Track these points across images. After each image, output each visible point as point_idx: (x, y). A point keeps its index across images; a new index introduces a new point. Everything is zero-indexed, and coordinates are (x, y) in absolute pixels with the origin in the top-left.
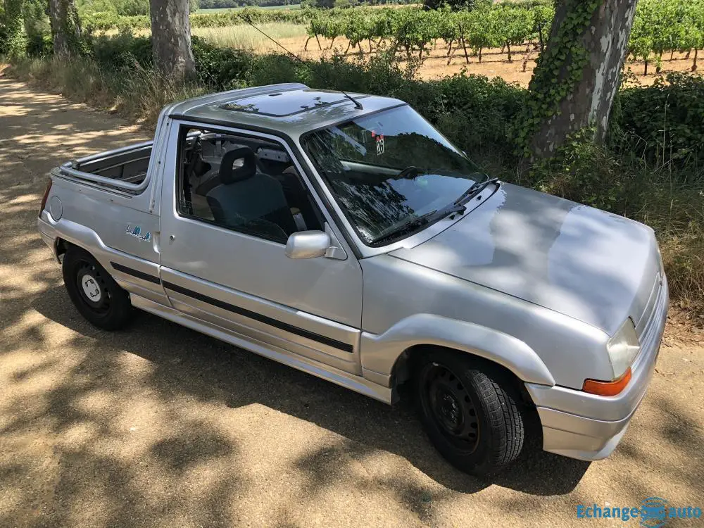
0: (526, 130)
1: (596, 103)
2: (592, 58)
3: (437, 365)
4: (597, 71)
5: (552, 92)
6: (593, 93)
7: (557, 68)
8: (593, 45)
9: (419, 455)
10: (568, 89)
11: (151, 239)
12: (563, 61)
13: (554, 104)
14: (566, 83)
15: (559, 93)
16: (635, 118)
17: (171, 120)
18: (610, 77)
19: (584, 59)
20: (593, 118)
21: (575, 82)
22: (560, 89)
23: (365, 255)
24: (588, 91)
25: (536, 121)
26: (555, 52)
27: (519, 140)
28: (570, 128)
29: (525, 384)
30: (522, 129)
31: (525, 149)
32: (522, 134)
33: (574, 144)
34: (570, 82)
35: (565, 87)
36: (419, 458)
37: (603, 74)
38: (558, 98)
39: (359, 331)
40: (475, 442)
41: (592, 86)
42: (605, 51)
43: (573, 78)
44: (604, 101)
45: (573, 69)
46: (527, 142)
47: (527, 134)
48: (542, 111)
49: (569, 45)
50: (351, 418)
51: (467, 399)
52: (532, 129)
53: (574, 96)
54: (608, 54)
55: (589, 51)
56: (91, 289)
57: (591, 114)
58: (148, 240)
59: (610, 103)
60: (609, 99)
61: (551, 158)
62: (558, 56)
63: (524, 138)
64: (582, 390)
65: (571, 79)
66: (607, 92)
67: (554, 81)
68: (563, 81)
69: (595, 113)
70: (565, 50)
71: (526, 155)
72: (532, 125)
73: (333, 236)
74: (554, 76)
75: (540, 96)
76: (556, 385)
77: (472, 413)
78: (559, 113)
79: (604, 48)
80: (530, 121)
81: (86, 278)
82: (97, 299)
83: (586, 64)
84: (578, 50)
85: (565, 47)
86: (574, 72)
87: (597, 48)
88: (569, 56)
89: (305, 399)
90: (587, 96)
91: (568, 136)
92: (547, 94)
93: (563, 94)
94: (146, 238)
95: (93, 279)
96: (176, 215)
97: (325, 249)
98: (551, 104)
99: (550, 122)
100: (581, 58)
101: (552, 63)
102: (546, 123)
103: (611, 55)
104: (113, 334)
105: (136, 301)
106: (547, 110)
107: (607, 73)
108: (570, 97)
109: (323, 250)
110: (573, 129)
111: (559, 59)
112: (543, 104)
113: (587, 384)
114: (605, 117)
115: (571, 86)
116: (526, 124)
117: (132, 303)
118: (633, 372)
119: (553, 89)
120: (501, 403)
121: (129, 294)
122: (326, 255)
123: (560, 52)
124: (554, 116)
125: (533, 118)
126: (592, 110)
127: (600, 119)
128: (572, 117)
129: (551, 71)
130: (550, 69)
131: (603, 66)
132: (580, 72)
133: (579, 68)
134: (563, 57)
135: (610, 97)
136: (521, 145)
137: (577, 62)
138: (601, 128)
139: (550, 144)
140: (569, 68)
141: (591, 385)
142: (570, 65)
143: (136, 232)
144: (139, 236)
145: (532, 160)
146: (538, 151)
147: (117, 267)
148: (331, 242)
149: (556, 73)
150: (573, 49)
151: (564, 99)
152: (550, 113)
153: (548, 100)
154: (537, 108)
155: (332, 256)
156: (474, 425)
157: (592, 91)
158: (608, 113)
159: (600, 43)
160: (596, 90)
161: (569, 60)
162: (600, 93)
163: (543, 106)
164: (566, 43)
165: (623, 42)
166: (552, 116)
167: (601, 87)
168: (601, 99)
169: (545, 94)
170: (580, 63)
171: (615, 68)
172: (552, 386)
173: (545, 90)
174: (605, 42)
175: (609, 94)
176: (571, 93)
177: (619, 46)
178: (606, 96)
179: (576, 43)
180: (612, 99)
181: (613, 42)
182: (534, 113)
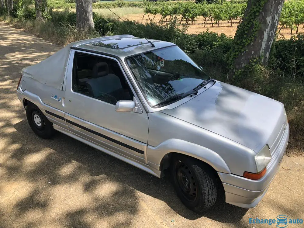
0: (232, 57)
1: (263, 46)
2: (262, 26)
3: (180, 162)
4: (264, 32)
5: (244, 41)
6: (263, 42)
7: (246, 30)
8: (263, 21)
9: (171, 200)
10: (251, 40)
11: (62, 101)
12: (249, 27)
13: (245, 46)
14: (250, 37)
15: (247, 41)
16: (282, 54)
17: (71, 49)
18: (270, 35)
19: (259, 26)
20: (262, 53)
22: (247, 40)
23: (150, 111)
24: (260, 41)
25: (237, 53)
26: (246, 23)
27: (229, 62)
28: (252, 57)
29: (218, 172)
30: (231, 57)
31: (232, 66)
32: (230, 59)
33: (253, 64)
34: (252, 37)
35: (250, 39)
36: (172, 202)
37: (267, 34)
38: (247, 44)
39: (147, 145)
40: (195, 197)
41: (262, 39)
43: (254, 35)
44: (267, 45)
45: (254, 31)
46: (232, 62)
47: (233, 59)
48: (239, 49)
49: (252, 20)
50: (143, 182)
51: (192, 178)
52: (235, 57)
53: (254, 43)
54: (270, 25)
55: (261, 23)
56: (38, 121)
57: (261, 51)
58: (60, 101)
59: (271, 47)
60: (270, 45)
61: (243, 70)
63: (231, 61)
64: (243, 177)
65: (253, 35)
67: (245, 36)
68: (249, 36)
69: (263, 51)
70: (250, 23)
71: (232, 68)
72: (235, 55)
73: (137, 102)
74: (245, 34)
75: (239, 42)
76: (231, 174)
77: (194, 184)
78: (247, 50)
79: (268, 22)
80: (234, 53)
81: (36, 116)
82: (40, 125)
83: (260, 29)
84: (256, 22)
85: (251, 21)
86: (254, 32)
87: (265, 22)
88: (252, 25)
89: (124, 173)
90: (260, 43)
91: (250, 60)
92: (242, 42)
93: (249, 42)
94: (60, 100)
95: (38, 116)
96: (72, 90)
97: (133, 108)
98: (243, 46)
99: (243, 54)
100: (257, 26)
101: (245, 28)
102: (241, 54)
104: (46, 140)
105: (56, 127)
106: (242, 49)
107: (269, 33)
108: (252, 44)
109: (132, 108)
110: (253, 58)
111: (248, 26)
112: (240, 46)
113: (245, 174)
114: (268, 53)
115: (253, 38)
116: (232, 55)
117: (54, 128)
118: (267, 169)
119: (245, 39)
120: (207, 181)
121: (53, 124)
122: (133, 111)
123: (248, 24)
124: (245, 52)
125: (235, 52)
126: (262, 49)
127: (265, 53)
128: (253, 52)
129: (244, 31)
130: (243, 31)
131: (268, 30)
132: (256, 32)
134: (249, 26)
135: (270, 44)
136: (230, 64)
137: (255, 28)
138: (265, 58)
139: (242, 64)
140: (252, 31)
141: (247, 175)
142: (252, 29)
143: (55, 97)
144: (56, 99)
145: (234, 71)
146: (237, 67)
147: (47, 112)
148: (136, 105)
149: (246, 32)
150: (254, 22)
151: (249, 44)
152: (243, 50)
153: (242, 44)
154: (237, 48)
155: (136, 111)
156: (195, 190)
157: (262, 41)
158: (269, 51)
159: (266, 20)
160: (264, 40)
161: (252, 27)
162: (266, 42)
163: (240, 47)
164: (251, 19)
165: (277, 19)
166: (244, 51)
167: (266, 39)
168: (266, 44)
169: (241, 42)
170: (257, 28)
171: (273, 31)
172: (230, 174)
173: (241, 40)
174: (269, 19)
175: (270, 42)
176: (253, 41)
177: (275, 21)
178: (269, 43)
179: (255, 20)
180: (271, 45)
181: (272, 19)
182: (236, 50)
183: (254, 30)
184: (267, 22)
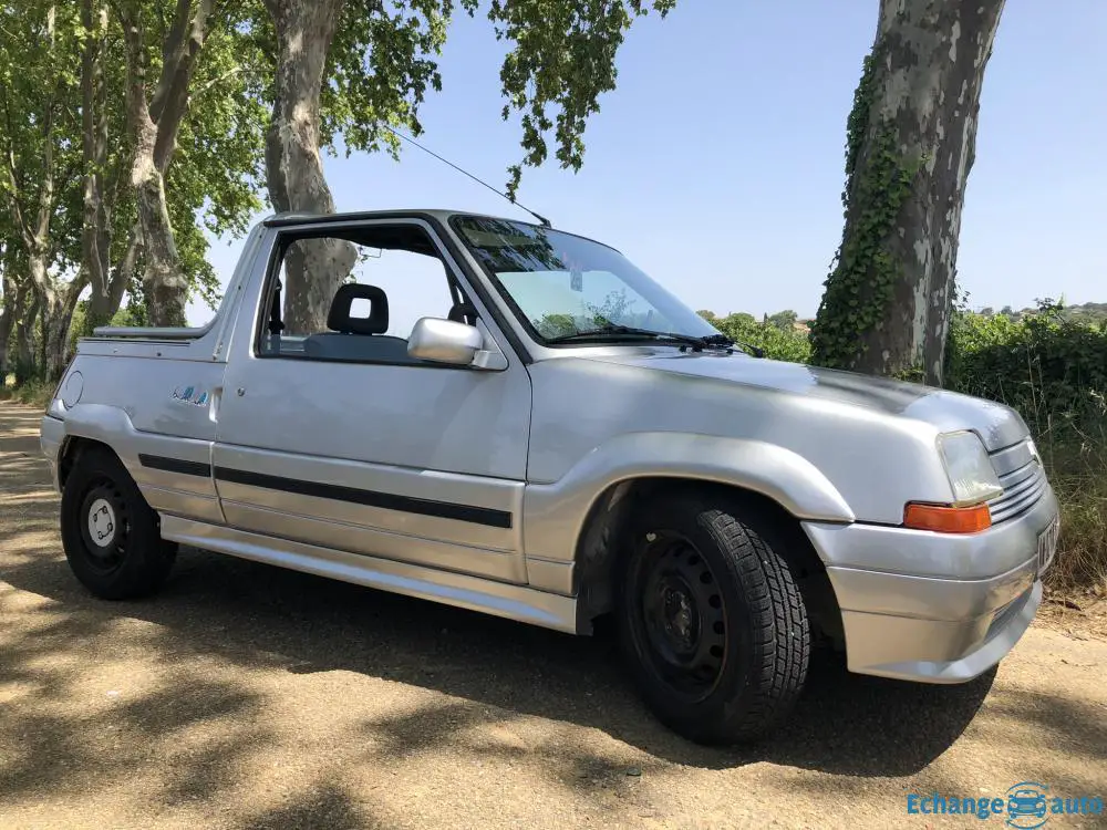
1: (919, 337)
2: (903, 268)
4: (915, 289)
5: (852, 318)
6: (914, 321)
7: (855, 285)
8: (904, 253)
10: (875, 314)
11: (208, 402)
12: (862, 274)
13: (857, 337)
14: (870, 305)
15: (861, 319)
17: (266, 231)
18: (936, 303)
19: (893, 271)
20: (919, 357)
21: (884, 302)
22: (862, 313)
23: (536, 357)
24: (905, 318)
26: (850, 263)
28: (884, 371)
29: (802, 523)
34: (876, 303)
35: (871, 309)
37: (924, 295)
38: (861, 327)
39: (523, 484)
41: (910, 311)
42: (923, 262)
43: (881, 297)
44: (932, 337)
45: (879, 285)
49: (869, 253)
51: (706, 578)
53: (886, 324)
54: (928, 268)
55: (900, 260)
56: (102, 523)
57: (914, 351)
58: (203, 405)
59: (944, 343)
60: (939, 338)
62: (856, 268)
64: (905, 526)
65: (877, 299)
66: (936, 324)
67: (853, 303)
68: (867, 302)
69: (921, 351)
70: (865, 260)
74: (853, 296)
75: (835, 325)
76: (857, 522)
77: (715, 601)
78: (865, 349)
79: (921, 257)
81: (97, 506)
82: (104, 543)
83: (897, 277)
84: (882, 258)
85: (864, 256)
86: (882, 288)
87: (912, 257)
88: (871, 268)
90: (905, 323)
92: (845, 323)
93: (868, 320)
94: (201, 401)
95: (108, 505)
96: (252, 354)
97: (474, 353)
98: (852, 337)
99: (853, 364)
100: (888, 269)
101: (848, 276)
102: (848, 365)
103: (934, 270)
105: (170, 530)
106: (847, 345)
107: (931, 296)
108: (879, 326)
110: (889, 372)
112: (840, 336)
113: (911, 512)
114: (937, 363)
115: (880, 308)
117: (162, 535)
119: (853, 314)
120: (762, 561)
123: (858, 263)
124: (859, 355)
126: (915, 343)
127: (929, 362)
128: (886, 355)
129: (847, 289)
130: (846, 286)
131: (923, 285)
132: (890, 288)
133: (888, 282)
134: (862, 270)
135: (941, 333)
137: (883, 275)
140: (873, 284)
141: (917, 514)
142: (874, 279)
143: (187, 396)
144: (190, 402)
147: (147, 461)
149: (854, 291)
150: (877, 259)
151: (870, 327)
152: (851, 350)
153: (847, 331)
155: (483, 365)
156: (718, 627)
157: (912, 317)
158: (941, 357)
159: (914, 251)
160: (917, 317)
161: (871, 272)
162: (924, 323)
163: (840, 340)
164: (864, 250)
165: (948, 254)
166: (855, 353)
167: (924, 314)
168: (926, 332)
169: (841, 324)
170: (888, 276)
171: (942, 291)
172: (850, 523)
173: (841, 318)
174: (922, 249)
175: (939, 327)
176: (881, 320)
177: (943, 260)
178: (935, 331)
179: (879, 250)
180: (944, 337)
181: (933, 250)
182: (828, 351)
183: (881, 283)
184: (919, 257)
